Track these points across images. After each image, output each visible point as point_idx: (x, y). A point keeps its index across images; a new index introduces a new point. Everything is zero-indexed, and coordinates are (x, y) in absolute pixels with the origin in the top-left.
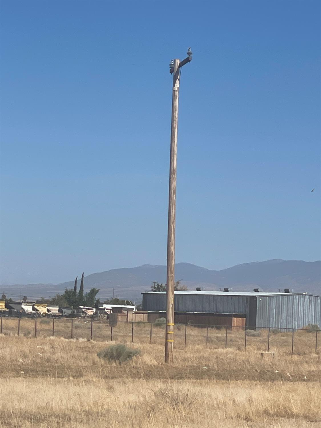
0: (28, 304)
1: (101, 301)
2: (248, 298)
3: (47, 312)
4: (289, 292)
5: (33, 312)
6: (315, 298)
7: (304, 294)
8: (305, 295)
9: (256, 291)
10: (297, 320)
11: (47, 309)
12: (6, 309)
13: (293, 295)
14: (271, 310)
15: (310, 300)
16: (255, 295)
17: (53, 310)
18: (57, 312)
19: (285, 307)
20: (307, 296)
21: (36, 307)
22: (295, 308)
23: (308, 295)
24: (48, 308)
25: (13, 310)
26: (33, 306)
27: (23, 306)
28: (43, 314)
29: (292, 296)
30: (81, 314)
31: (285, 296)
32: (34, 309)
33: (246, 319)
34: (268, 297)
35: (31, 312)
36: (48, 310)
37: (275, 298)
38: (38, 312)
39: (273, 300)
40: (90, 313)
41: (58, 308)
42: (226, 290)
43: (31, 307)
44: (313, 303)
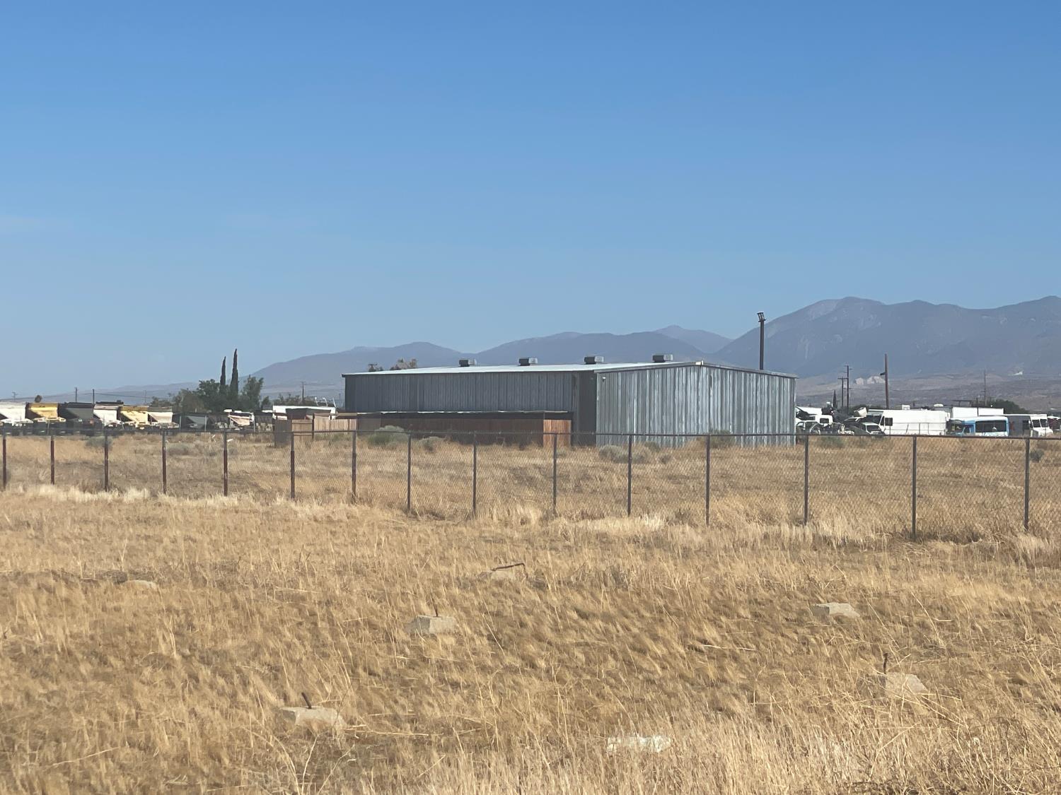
0: (107, 407)
1: (271, 399)
2: (577, 376)
3: (147, 423)
4: (664, 361)
5: (119, 422)
6: (722, 373)
7: (698, 363)
8: (701, 366)
9: (590, 361)
10: (684, 420)
11: (149, 416)
12: (60, 419)
13: (674, 367)
14: (627, 400)
15: (710, 377)
16: (592, 369)
17: (160, 418)
18: (170, 421)
19: (657, 393)
20: (705, 369)
21: (125, 413)
22: (680, 395)
23: (707, 366)
24: (150, 414)
25: (74, 420)
26: (119, 410)
27: (96, 412)
28: (140, 426)
29: (672, 369)
30: (219, 424)
31: (656, 371)
32: (119, 416)
33: (572, 423)
34: (619, 374)
35: (114, 424)
36: (150, 418)
37: (636, 373)
38: (129, 423)
39: (631, 378)
40: (244, 422)
41: (170, 414)
42: (524, 362)
43: (115, 412)
44: (717, 384)
